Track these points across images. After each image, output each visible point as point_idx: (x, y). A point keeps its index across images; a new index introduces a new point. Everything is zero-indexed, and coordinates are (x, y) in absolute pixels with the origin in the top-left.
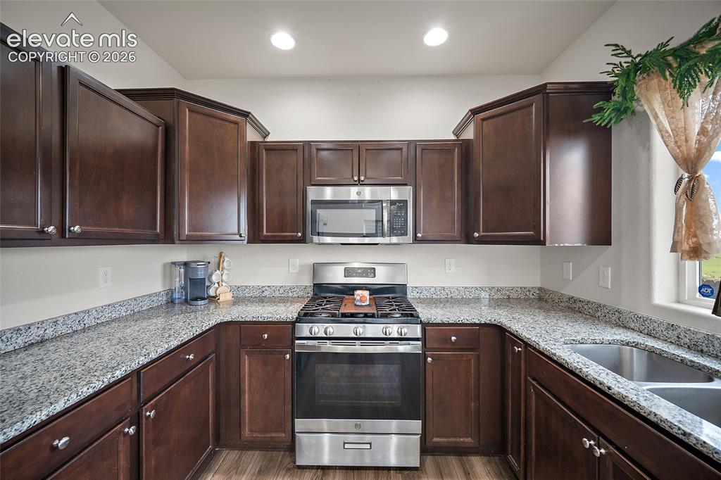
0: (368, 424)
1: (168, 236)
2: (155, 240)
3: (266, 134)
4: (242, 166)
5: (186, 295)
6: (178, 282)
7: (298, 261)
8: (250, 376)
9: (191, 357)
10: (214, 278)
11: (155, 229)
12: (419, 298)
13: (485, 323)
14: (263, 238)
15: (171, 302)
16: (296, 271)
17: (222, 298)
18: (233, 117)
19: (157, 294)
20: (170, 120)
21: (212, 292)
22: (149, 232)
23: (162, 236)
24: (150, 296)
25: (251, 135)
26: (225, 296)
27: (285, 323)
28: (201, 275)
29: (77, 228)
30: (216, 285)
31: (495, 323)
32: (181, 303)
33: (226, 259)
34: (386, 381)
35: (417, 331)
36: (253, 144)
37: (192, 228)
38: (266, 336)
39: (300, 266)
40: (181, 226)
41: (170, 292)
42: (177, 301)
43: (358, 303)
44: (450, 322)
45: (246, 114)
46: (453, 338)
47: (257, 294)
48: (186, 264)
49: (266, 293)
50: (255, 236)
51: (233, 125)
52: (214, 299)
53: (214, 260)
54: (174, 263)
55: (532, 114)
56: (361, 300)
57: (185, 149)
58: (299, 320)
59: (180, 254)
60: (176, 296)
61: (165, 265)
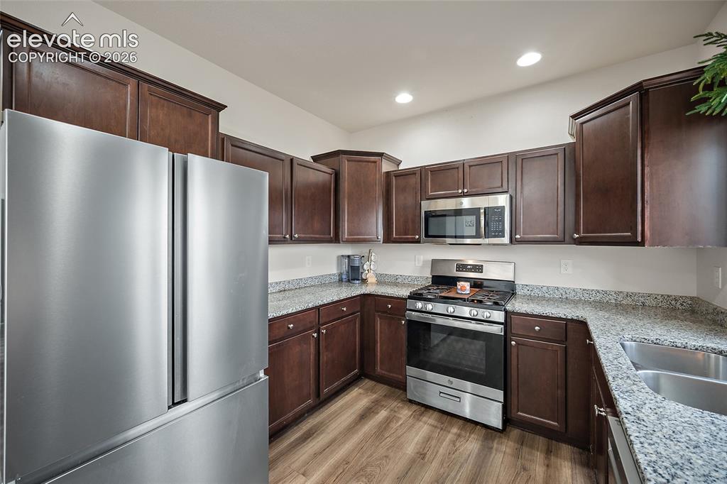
0: (457, 382)
1: (336, 239)
2: (330, 241)
3: (398, 163)
4: (378, 191)
5: (348, 277)
6: (345, 268)
7: (422, 258)
8: (381, 332)
9: (345, 309)
10: (365, 267)
11: (330, 234)
12: (530, 295)
13: (572, 319)
14: (392, 239)
15: (341, 280)
16: (421, 264)
17: (369, 281)
18: (373, 158)
19: (334, 275)
20: (337, 168)
21: (364, 278)
22: (327, 236)
23: (333, 239)
24: (330, 275)
25: (386, 167)
26: (371, 279)
27: (402, 299)
28: (357, 264)
29: (296, 236)
30: (367, 272)
31: (582, 319)
32: (346, 282)
33: (373, 254)
34: (474, 354)
35: (499, 316)
36: (388, 173)
37: (350, 234)
38: (390, 306)
39: (423, 262)
40: (343, 233)
41: (340, 275)
42: (344, 280)
43: (459, 292)
44: (535, 313)
45: (381, 155)
46: (537, 328)
47: (393, 280)
48: (349, 256)
49: (399, 280)
50: (388, 239)
51: (373, 164)
52: (364, 281)
53: (366, 255)
54: (343, 256)
55: (629, 114)
56: (461, 289)
57: (345, 185)
58: (410, 297)
59: (347, 250)
60: (344, 277)
61: (338, 257)
